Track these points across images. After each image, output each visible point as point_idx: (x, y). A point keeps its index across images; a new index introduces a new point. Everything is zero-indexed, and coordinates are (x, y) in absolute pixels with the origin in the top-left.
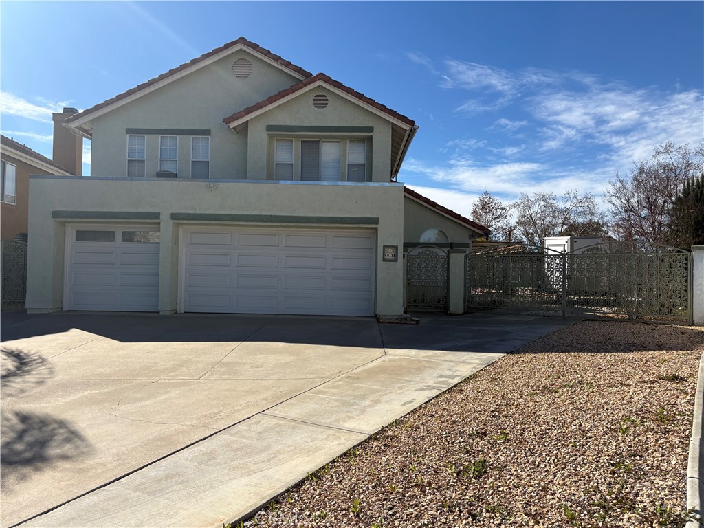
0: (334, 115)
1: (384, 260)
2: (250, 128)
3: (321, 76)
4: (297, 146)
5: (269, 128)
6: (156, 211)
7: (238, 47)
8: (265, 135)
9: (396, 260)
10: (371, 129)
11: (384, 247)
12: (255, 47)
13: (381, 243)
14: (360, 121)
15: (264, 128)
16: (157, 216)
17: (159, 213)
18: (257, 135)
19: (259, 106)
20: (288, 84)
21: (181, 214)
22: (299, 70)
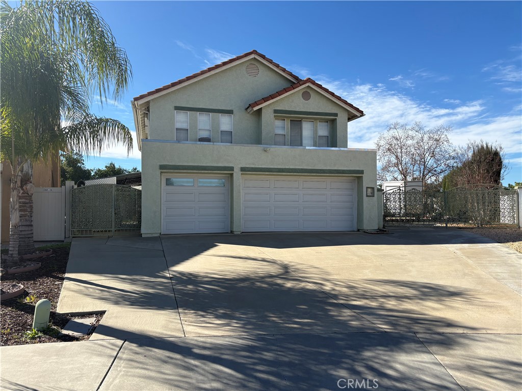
0: (315, 105)
1: (367, 196)
2: (263, 111)
3: (309, 80)
4: (287, 123)
5: (276, 111)
6: (231, 165)
7: (252, 56)
8: (272, 115)
9: (374, 196)
10: (336, 115)
11: (367, 188)
12: (263, 57)
13: (365, 185)
14: (330, 109)
15: (272, 111)
16: (232, 169)
17: (233, 167)
18: (268, 116)
19: (272, 97)
20: (285, 85)
21: (247, 168)
22: (291, 74)
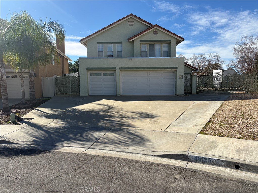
0: (160, 36)
1: (179, 79)
2: (135, 41)
3: (156, 25)
4: (147, 46)
5: (141, 41)
6: (115, 67)
7: (130, 17)
8: (139, 43)
9: (183, 79)
10: (170, 41)
11: (179, 75)
12: (135, 16)
14: (167, 38)
15: (139, 41)
19: (138, 35)
20: (146, 28)
21: (122, 68)
22: (148, 23)
